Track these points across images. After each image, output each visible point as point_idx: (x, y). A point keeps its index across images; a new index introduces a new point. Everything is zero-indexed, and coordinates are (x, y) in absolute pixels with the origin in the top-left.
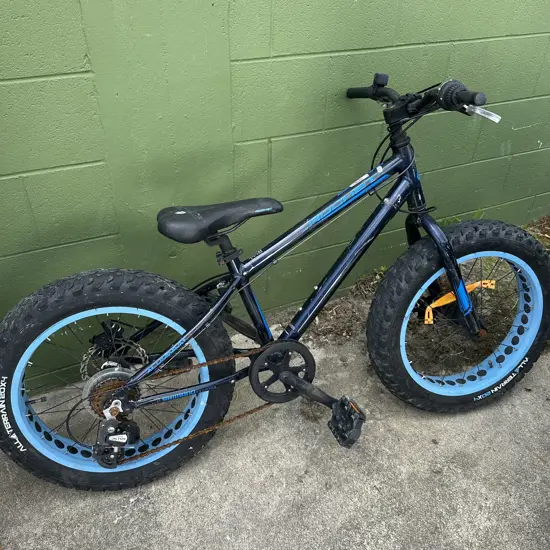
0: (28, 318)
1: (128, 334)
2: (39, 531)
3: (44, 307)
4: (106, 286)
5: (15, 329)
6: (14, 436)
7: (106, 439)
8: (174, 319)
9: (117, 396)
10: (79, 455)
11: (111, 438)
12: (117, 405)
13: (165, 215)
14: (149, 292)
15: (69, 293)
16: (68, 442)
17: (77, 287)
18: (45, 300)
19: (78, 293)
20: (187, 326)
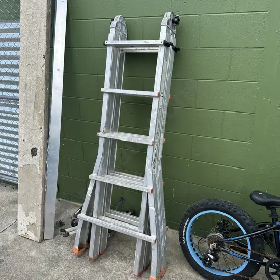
0: (202, 205)
1: (230, 228)
2: (177, 273)
3: (207, 204)
4: (227, 206)
5: (197, 206)
6: (184, 238)
7: (207, 254)
8: (244, 229)
9: (216, 242)
10: (198, 257)
11: (208, 254)
12: (215, 245)
13: (256, 193)
14: (240, 215)
15: (215, 203)
16: (197, 251)
17: (218, 203)
18: (208, 202)
19: (218, 205)
20: (248, 233)
